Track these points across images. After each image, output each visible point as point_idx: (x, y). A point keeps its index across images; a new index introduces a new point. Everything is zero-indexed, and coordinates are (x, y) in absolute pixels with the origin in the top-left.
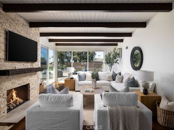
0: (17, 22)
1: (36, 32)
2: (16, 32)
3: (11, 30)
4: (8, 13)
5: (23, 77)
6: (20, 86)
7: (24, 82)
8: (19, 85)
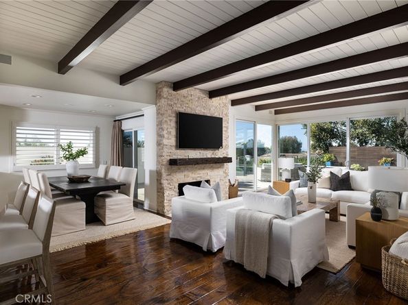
0: (190, 98)
1: (221, 102)
2: (189, 111)
3: (182, 110)
4: (179, 92)
5: (199, 169)
6: (195, 181)
7: (201, 177)
8: (193, 179)
